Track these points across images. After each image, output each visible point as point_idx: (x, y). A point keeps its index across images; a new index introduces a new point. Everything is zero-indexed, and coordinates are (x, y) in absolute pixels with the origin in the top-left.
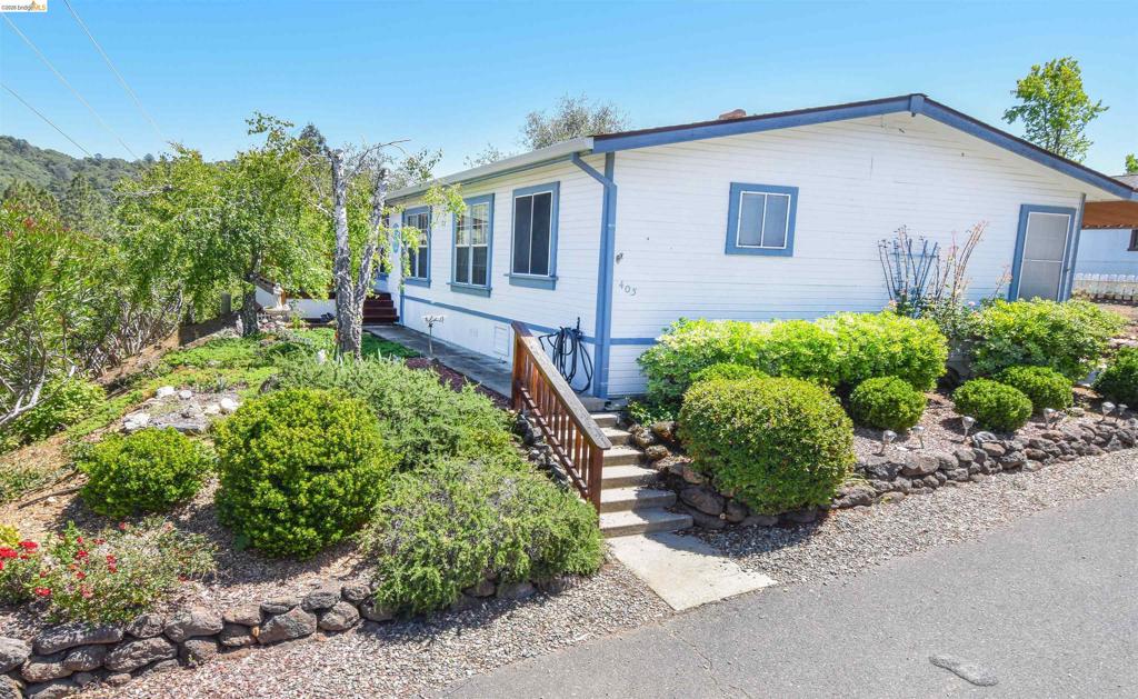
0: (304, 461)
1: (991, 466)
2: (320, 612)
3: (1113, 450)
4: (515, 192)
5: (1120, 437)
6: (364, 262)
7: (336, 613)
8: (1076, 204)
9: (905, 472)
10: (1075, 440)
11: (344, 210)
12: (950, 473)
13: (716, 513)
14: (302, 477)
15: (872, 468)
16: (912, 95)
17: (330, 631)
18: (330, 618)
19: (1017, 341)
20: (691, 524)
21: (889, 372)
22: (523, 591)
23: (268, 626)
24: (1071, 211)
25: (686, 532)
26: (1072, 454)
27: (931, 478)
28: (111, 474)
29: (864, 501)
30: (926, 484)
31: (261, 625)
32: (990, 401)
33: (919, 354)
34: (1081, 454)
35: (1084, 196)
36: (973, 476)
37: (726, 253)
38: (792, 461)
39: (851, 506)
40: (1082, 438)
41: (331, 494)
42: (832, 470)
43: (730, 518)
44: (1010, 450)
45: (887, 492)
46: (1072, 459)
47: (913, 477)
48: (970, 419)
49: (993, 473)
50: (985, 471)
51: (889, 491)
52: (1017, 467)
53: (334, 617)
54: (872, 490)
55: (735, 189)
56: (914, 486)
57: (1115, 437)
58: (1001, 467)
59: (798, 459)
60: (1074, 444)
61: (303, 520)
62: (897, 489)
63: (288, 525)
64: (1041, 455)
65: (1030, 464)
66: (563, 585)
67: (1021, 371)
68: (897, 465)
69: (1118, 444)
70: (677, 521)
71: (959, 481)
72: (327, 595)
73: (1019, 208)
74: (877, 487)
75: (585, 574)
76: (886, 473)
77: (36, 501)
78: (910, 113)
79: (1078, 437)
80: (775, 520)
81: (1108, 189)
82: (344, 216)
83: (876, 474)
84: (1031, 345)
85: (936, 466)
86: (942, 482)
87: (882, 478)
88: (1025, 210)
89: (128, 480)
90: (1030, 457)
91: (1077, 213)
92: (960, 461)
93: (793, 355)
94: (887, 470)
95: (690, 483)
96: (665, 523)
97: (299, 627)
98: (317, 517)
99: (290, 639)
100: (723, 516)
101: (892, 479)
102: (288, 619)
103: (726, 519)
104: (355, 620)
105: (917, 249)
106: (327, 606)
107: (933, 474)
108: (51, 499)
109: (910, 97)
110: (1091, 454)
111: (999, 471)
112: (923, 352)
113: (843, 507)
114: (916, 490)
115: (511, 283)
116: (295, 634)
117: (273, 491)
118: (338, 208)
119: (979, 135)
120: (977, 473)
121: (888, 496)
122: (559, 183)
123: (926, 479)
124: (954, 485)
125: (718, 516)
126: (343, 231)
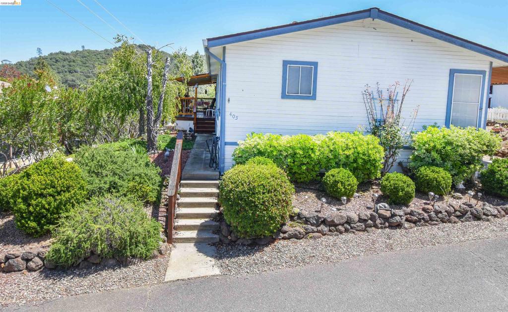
0: (34, 191)
1: (381, 224)
2: (28, 260)
3: (466, 221)
5: (472, 213)
7: (33, 262)
8: (486, 68)
9: (324, 222)
10: (441, 212)
12: (352, 225)
13: (226, 235)
14: (33, 199)
15: (308, 218)
16: (371, 9)
17: (30, 270)
18: (31, 264)
20: (218, 240)
21: (345, 165)
22: (111, 263)
23: (7, 264)
24: (483, 72)
25: (214, 244)
26: (437, 221)
27: (340, 227)
29: (297, 236)
30: (337, 231)
31: (5, 263)
33: (361, 156)
34: (443, 221)
35: (492, 63)
36: (368, 229)
37: (281, 98)
39: (289, 238)
40: (446, 211)
41: (43, 207)
42: (265, 216)
44: (393, 215)
45: (313, 232)
46: (436, 224)
47: (330, 226)
49: (381, 228)
50: (376, 226)
51: (314, 232)
52: (399, 226)
53: (32, 264)
54: (302, 230)
55: (285, 63)
56: (330, 231)
57: (469, 213)
58: (387, 224)
60: (440, 215)
61: (32, 218)
62: (318, 232)
63: (27, 220)
64: (415, 221)
65: (407, 225)
66: (130, 262)
68: (321, 218)
69: (470, 218)
70: (211, 238)
71: (357, 230)
72: (31, 253)
73: (449, 71)
74: (306, 229)
75: (144, 258)
76: (315, 222)
78: (372, 19)
79: (443, 211)
80: (250, 242)
81: (500, 58)
83: (310, 222)
85: (345, 220)
86: (347, 230)
87: (312, 225)
88: (452, 72)
90: (407, 220)
91: (487, 74)
92: (359, 218)
94: (316, 220)
96: (205, 238)
97: (18, 266)
98: (38, 217)
99: (15, 271)
100: (229, 237)
101: (318, 226)
102: (14, 262)
103: (231, 239)
104: (40, 266)
105: (385, 95)
106: (30, 258)
107: (343, 225)
109: (370, 10)
110: (450, 222)
111: (385, 227)
112: (364, 155)
113: (284, 238)
114: (330, 233)
116: (16, 269)
119: (412, 29)
120: (371, 227)
121: (311, 235)
123: (337, 227)
124: (354, 232)
125: (227, 237)
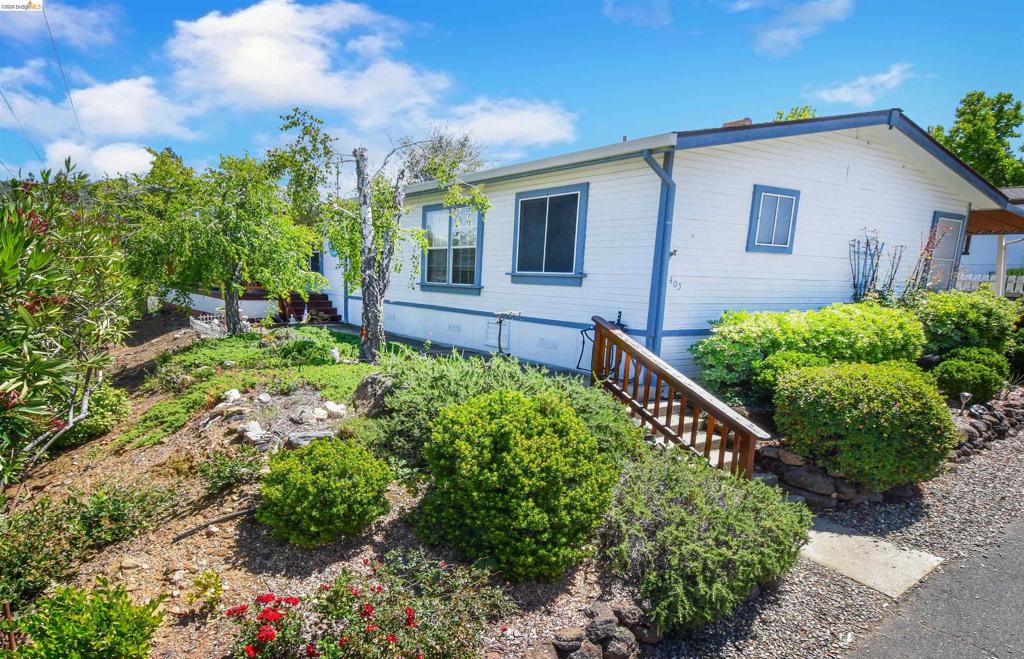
1: (992, 435)
2: (604, 641)
4: (519, 195)
6: (386, 261)
8: (964, 212)
11: (370, 209)
12: (975, 442)
13: (829, 493)
14: (561, 492)
19: (958, 326)
24: (961, 217)
27: (966, 448)
28: (311, 498)
30: (964, 454)
32: (975, 378)
35: (970, 204)
36: (987, 444)
37: (747, 250)
38: (922, 442)
43: (842, 497)
44: (1001, 420)
48: (967, 394)
50: (991, 439)
52: (1003, 434)
55: (757, 190)
56: (958, 456)
58: (996, 434)
59: (929, 440)
63: (551, 546)
64: (1015, 423)
65: (1011, 431)
67: (968, 352)
71: (980, 449)
72: (610, 622)
73: (932, 213)
77: (192, 533)
78: (889, 127)
82: (370, 215)
84: (972, 330)
86: (972, 451)
88: (936, 215)
89: (333, 503)
90: (1010, 425)
91: (966, 219)
92: (979, 431)
93: (829, 343)
95: (790, 466)
100: (834, 495)
102: (583, 656)
103: (837, 498)
104: (634, 646)
106: (609, 634)
107: (965, 445)
108: (214, 528)
111: (998, 438)
114: (959, 459)
115: (513, 282)
117: (536, 510)
118: (364, 207)
120: (985, 441)
122: (588, 184)
123: (963, 449)
124: (978, 453)
125: (829, 496)
126: (369, 231)
